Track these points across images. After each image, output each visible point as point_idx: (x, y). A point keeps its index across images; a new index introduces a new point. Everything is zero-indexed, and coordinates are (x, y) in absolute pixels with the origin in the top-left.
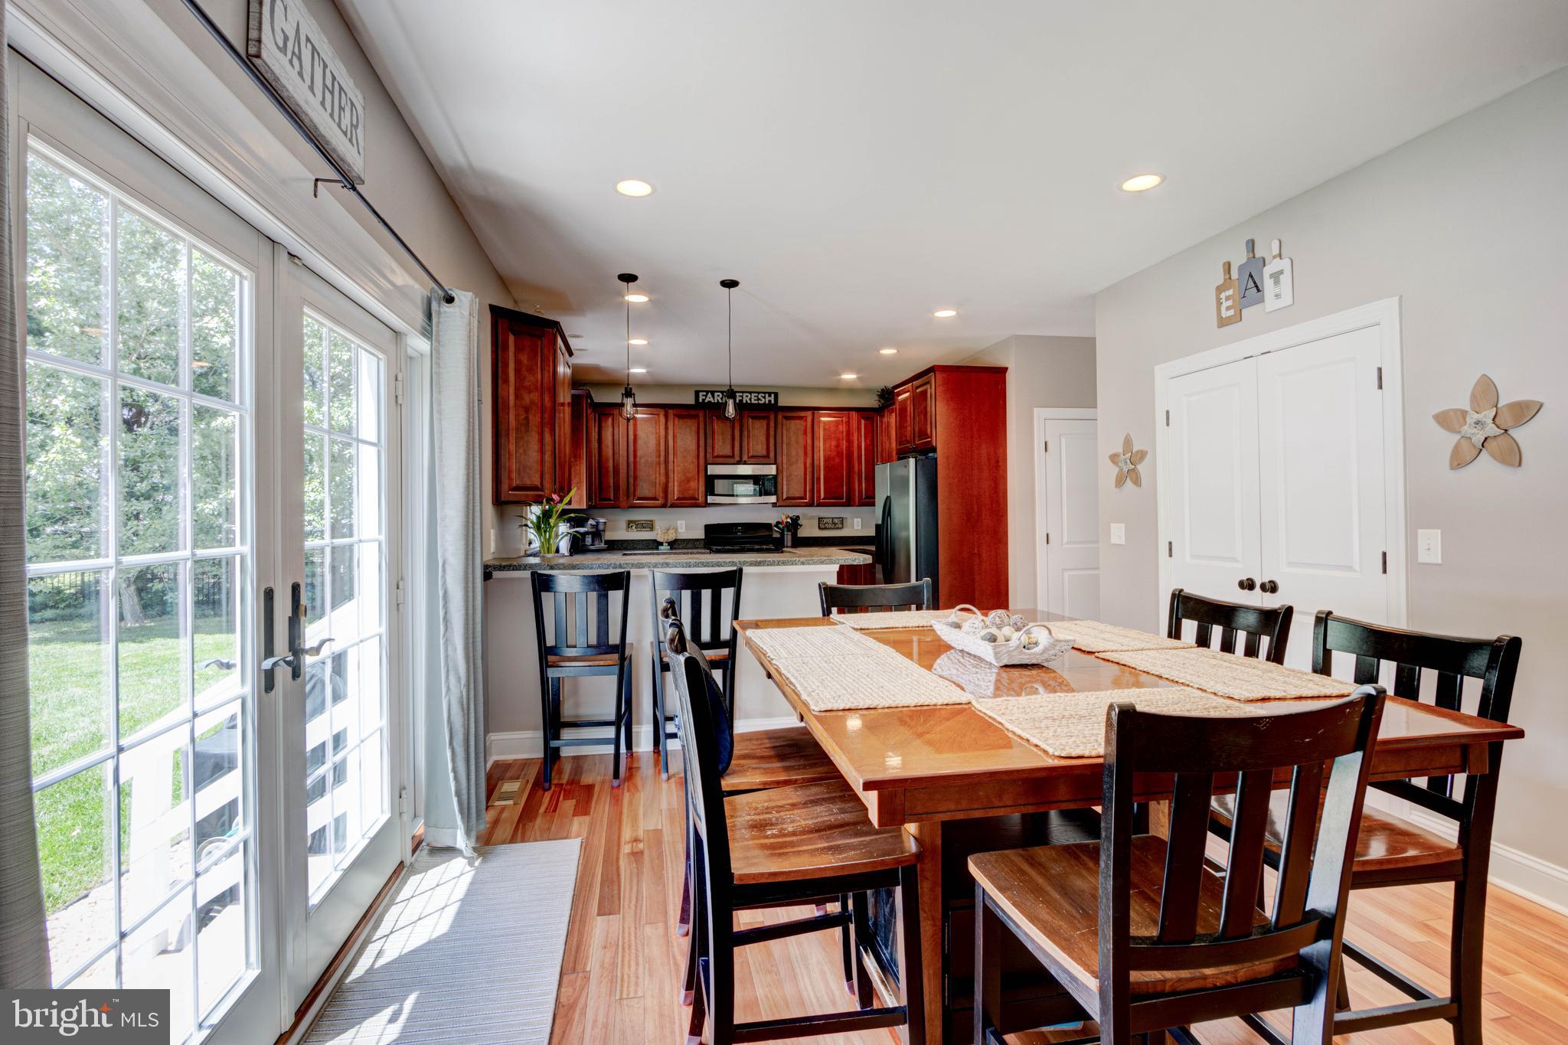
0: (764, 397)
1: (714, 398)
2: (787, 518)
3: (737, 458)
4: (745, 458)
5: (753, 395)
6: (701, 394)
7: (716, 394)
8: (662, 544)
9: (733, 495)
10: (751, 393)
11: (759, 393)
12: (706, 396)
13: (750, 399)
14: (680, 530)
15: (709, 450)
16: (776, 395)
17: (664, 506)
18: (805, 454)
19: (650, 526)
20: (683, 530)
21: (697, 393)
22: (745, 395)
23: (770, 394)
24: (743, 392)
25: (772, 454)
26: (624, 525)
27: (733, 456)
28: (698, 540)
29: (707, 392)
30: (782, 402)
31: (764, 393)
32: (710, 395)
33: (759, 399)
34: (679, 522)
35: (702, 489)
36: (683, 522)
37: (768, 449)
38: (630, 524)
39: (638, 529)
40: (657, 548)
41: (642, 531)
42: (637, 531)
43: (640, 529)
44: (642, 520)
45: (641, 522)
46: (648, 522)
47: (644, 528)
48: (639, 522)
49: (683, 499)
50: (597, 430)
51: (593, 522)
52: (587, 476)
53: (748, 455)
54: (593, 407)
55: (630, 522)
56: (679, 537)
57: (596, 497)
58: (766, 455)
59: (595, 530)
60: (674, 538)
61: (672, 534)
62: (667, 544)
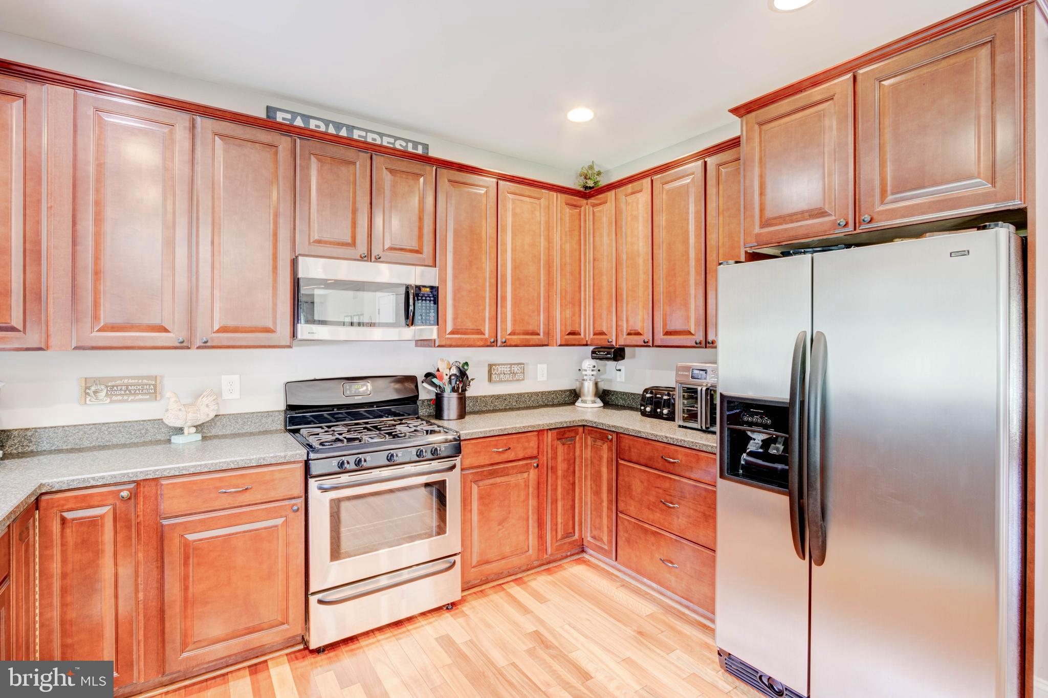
2: (450, 367)
3: (362, 249)
4: (377, 249)
8: (180, 431)
14: (226, 396)
15: (302, 225)
19: (149, 388)
20: (235, 395)
25: (427, 248)
26: (73, 390)
27: (353, 243)
28: (268, 414)
34: (225, 379)
35: (285, 308)
36: (236, 378)
37: (420, 236)
38: (89, 388)
39: (114, 398)
40: (169, 441)
41: (126, 401)
42: (112, 402)
43: (120, 398)
44: (128, 378)
45: (126, 381)
46: (145, 381)
47: (131, 394)
48: (118, 382)
49: (236, 330)
53: (384, 244)
55: (90, 382)
56: (223, 411)
58: (417, 248)
60: (212, 415)
61: (207, 406)
62: (193, 430)
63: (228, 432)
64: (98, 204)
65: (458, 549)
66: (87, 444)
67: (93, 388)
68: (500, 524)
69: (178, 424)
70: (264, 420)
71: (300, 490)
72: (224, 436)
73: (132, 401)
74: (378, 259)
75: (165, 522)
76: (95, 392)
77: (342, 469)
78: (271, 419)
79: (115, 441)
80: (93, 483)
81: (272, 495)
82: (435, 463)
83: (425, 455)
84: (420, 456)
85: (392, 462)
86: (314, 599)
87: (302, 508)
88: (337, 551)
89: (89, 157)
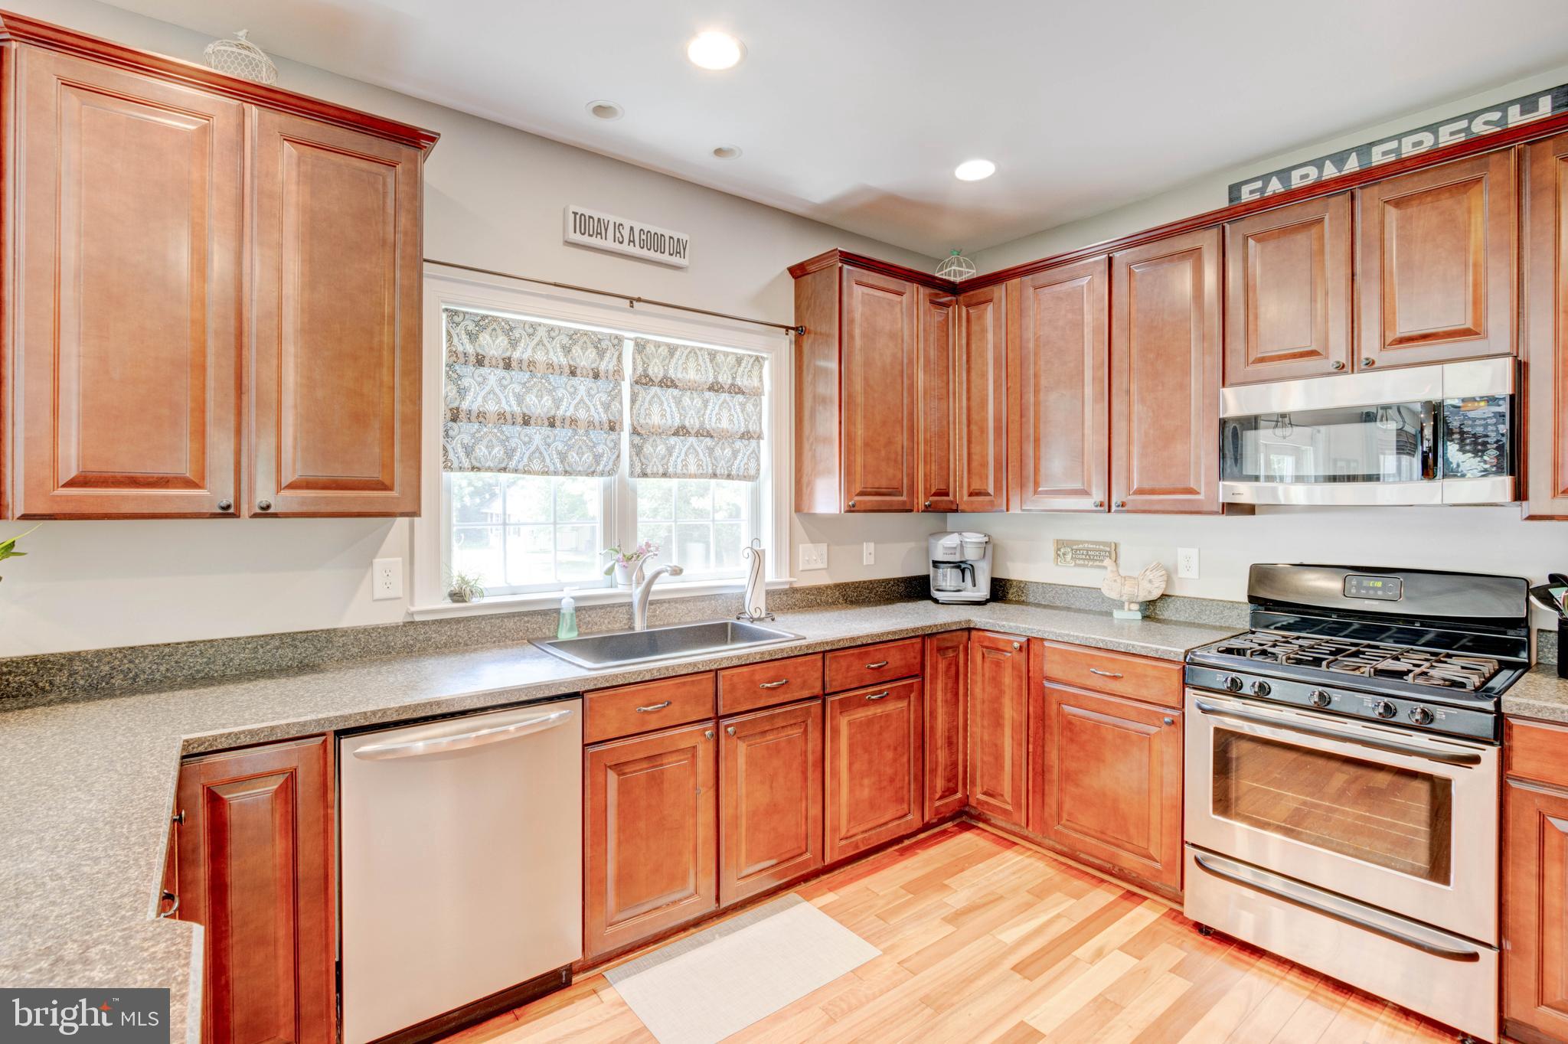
0: (1502, 120)
1: (1287, 183)
3: (1340, 353)
4: (1370, 347)
5: (1446, 130)
6: (1246, 189)
7: (1296, 175)
10: (1433, 128)
11: (1475, 116)
12: (1262, 190)
15: (1236, 343)
17: (1102, 508)
19: (1103, 555)
20: (1193, 574)
21: (1234, 192)
22: (1408, 142)
23: (1530, 101)
24: (1400, 136)
26: (1051, 550)
29: (1267, 177)
31: (1503, 107)
32: (1274, 180)
34: (1182, 552)
35: (1210, 461)
36: (1193, 552)
38: (1060, 550)
39: (1078, 562)
40: (1110, 614)
41: (1087, 566)
42: (1076, 565)
43: (1081, 562)
44: (1088, 542)
45: (1086, 545)
46: (1102, 547)
47: (1090, 559)
48: (1081, 546)
49: (1152, 492)
50: (964, 341)
51: (951, 541)
52: (850, 438)
53: (1383, 336)
54: (945, 291)
55: (1060, 544)
56: (1177, 591)
57: (961, 487)
58: (1469, 325)
59: (957, 558)
60: (1157, 594)
61: (1150, 581)
62: (1135, 607)
63: (1182, 619)
64: (1036, 376)
65: (1490, 936)
66: (1058, 603)
67: (1062, 550)
69: (1114, 595)
70: (1226, 613)
71: (1173, 701)
72: (1177, 623)
73: (1092, 566)
75: (1047, 684)
76: (1064, 554)
77: (1234, 691)
78: (1235, 613)
79: (1077, 605)
80: (998, 629)
81: (1144, 694)
82: (1420, 740)
83: (1402, 717)
84: (1387, 717)
85: (1323, 706)
86: (1190, 853)
87: (1179, 724)
88: (1223, 803)
89: (1030, 334)
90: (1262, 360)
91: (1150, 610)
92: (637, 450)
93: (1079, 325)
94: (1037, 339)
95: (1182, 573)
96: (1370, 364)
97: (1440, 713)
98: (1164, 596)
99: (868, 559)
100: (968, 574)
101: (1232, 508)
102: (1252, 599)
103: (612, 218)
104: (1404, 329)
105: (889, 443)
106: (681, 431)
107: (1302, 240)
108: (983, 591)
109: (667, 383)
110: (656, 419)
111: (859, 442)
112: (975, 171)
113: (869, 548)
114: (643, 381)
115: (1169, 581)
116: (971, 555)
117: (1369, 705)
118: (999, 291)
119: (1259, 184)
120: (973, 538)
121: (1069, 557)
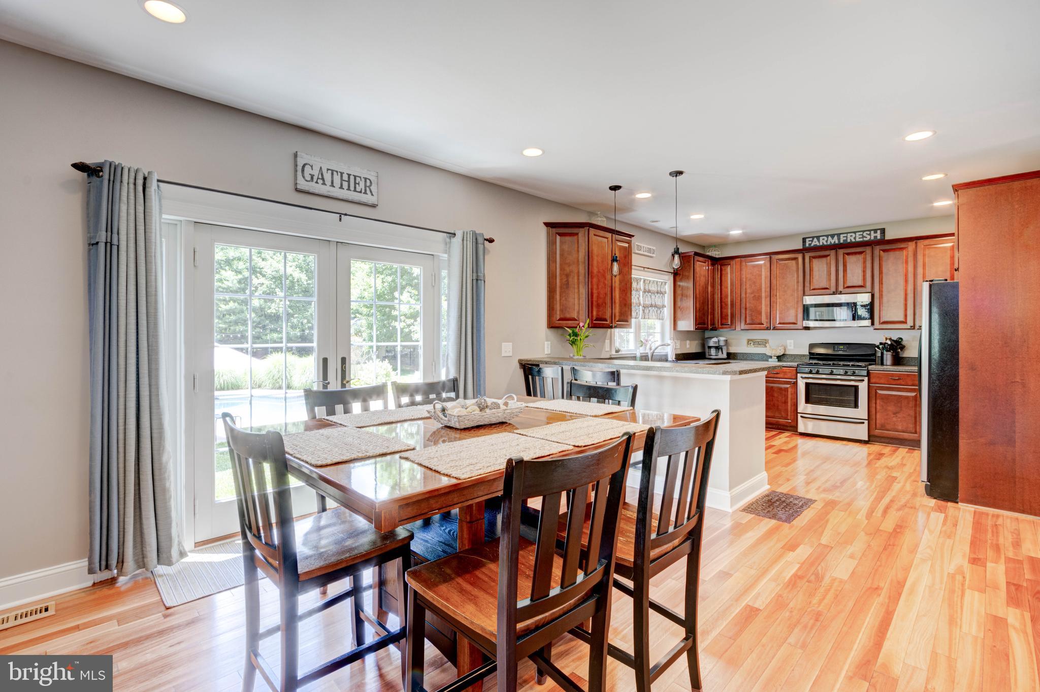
0: (870, 235)
1: (819, 241)
2: (886, 339)
3: (834, 290)
4: (841, 288)
5: (857, 234)
6: (807, 240)
7: (821, 238)
8: (771, 357)
9: (834, 320)
10: (855, 233)
11: (864, 231)
12: (812, 241)
13: (855, 238)
15: (807, 284)
16: (883, 231)
17: (768, 329)
18: (906, 281)
19: (764, 343)
20: (792, 348)
21: (804, 240)
22: (849, 235)
23: (875, 231)
24: (847, 233)
25: (868, 285)
26: (746, 342)
27: (829, 288)
28: (804, 356)
29: (813, 238)
30: (888, 236)
31: (870, 231)
32: (815, 240)
33: (863, 237)
34: (788, 341)
35: (800, 315)
36: (792, 341)
37: (864, 280)
39: (755, 346)
40: (768, 360)
45: (758, 340)
46: (763, 341)
47: (759, 345)
48: (756, 341)
49: (784, 324)
50: (719, 276)
51: (715, 340)
52: (696, 308)
53: (844, 286)
54: (714, 261)
55: (749, 341)
56: (787, 353)
57: (718, 322)
58: (862, 285)
59: (717, 345)
60: (782, 353)
61: (780, 350)
62: (776, 357)
64: (746, 289)
65: (867, 418)
66: (748, 359)
68: (894, 414)
69: (770, 354)
70: (802, 357)
71: (794, 377)
72: (788, 361)
73: (759, 347)
74: (841, 293)
76: (750, 343)
77: (811, 372)
79: (755, 359)
81: (786, 376)
82: (853, 378)
83: (849, 374)
84: (846, 374)
85: (831, 373)
86: (799, 415)
87: (796, 384)
88: (808, 401)
89: (744, 276)
90: (814, 289)
91: (779, 358)
92: (644, 311)
93: (760, 275)
94: (746, 278)
95: (789, 347)
96: (841, 292)
97: (857, 371)
98: (784, 355)
99: (688, 346)
100: (720, 350)
101: (807, 328)
102: (810, 353)
103: (642, 245)
104: (849, 284)
105: (704, 309)
106: (651, 306)
107: (824, 260)
108: (725, 356)
109: (649, 291)
110: (647, 302)
111: (698, 309)
112: (736, 233)
113: (688, 342)
114: (645, 292)
115: (785, 350)
116: (722, 343)
117: (842, 372)
118: (733, 262)
119: (811, 239)
120: (722, 339)
121: (752, 344)
